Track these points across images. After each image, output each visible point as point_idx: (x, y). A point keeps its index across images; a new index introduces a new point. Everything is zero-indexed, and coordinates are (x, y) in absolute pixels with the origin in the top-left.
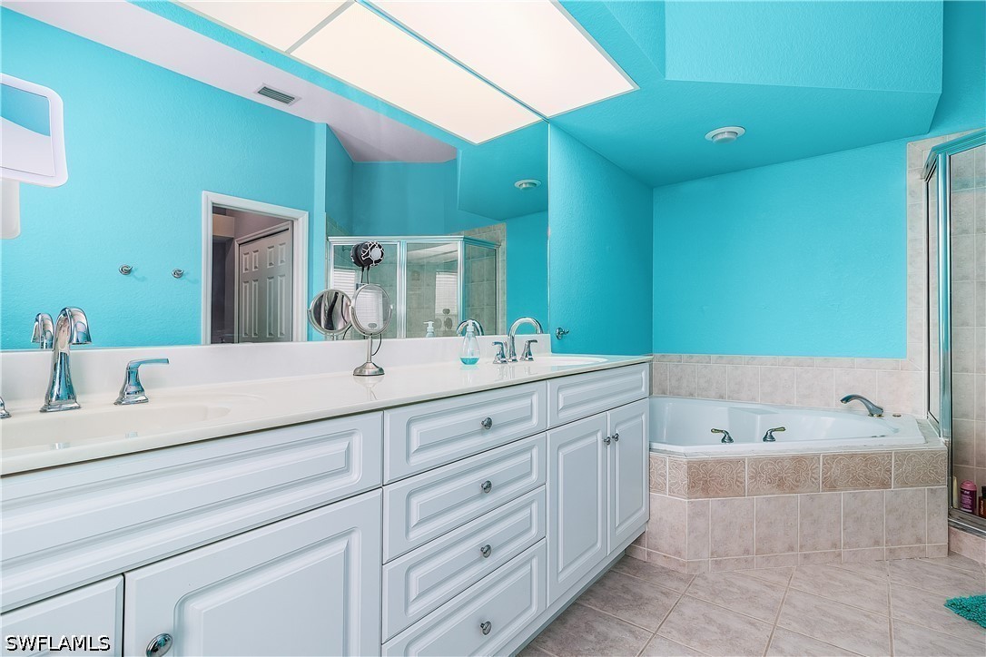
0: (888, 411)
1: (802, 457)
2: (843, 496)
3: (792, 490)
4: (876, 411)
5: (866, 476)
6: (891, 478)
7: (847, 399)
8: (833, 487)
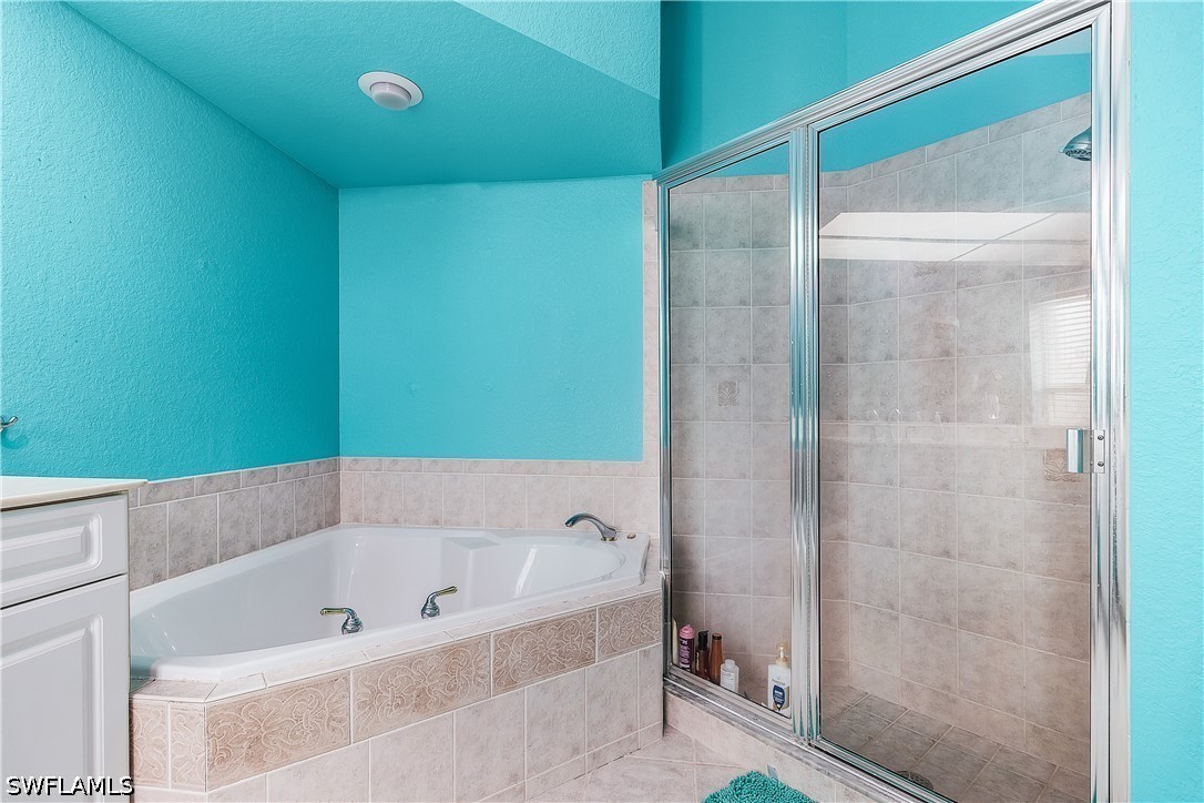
0: (625, 530)
1: (460, 645)
2: (527, 692)
3: (441, 706)
4: (609, 534)
5: (560, 653)
6: (594, 648)
7: (573, 521)
8: (511, 684)
